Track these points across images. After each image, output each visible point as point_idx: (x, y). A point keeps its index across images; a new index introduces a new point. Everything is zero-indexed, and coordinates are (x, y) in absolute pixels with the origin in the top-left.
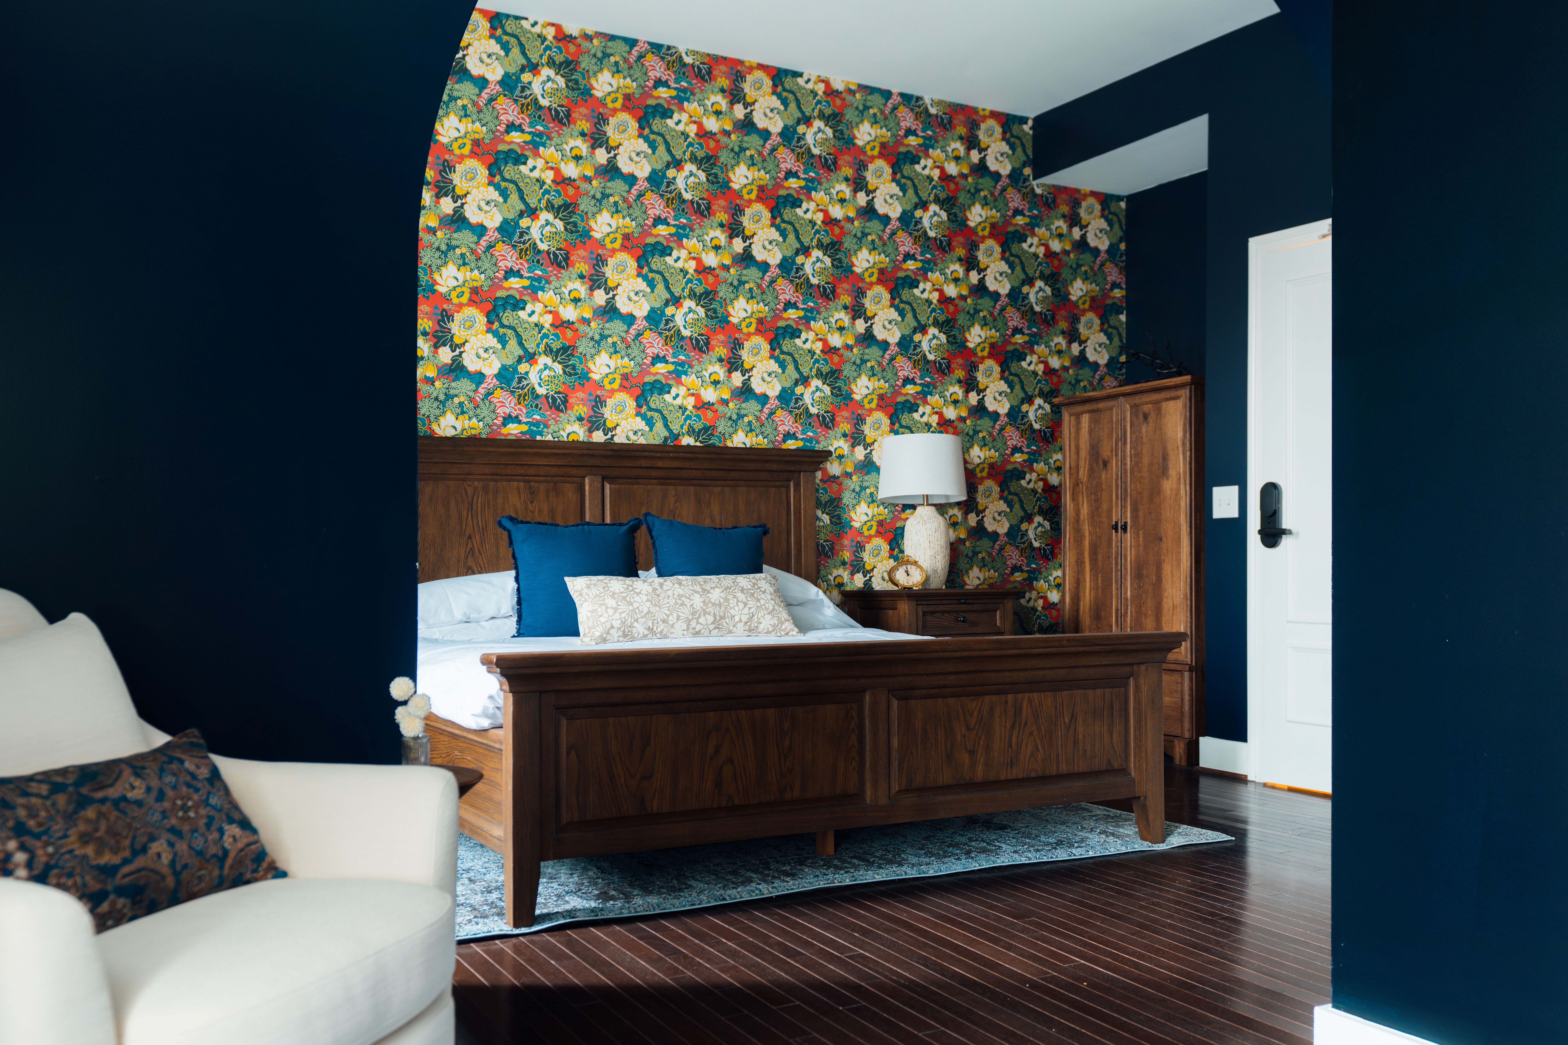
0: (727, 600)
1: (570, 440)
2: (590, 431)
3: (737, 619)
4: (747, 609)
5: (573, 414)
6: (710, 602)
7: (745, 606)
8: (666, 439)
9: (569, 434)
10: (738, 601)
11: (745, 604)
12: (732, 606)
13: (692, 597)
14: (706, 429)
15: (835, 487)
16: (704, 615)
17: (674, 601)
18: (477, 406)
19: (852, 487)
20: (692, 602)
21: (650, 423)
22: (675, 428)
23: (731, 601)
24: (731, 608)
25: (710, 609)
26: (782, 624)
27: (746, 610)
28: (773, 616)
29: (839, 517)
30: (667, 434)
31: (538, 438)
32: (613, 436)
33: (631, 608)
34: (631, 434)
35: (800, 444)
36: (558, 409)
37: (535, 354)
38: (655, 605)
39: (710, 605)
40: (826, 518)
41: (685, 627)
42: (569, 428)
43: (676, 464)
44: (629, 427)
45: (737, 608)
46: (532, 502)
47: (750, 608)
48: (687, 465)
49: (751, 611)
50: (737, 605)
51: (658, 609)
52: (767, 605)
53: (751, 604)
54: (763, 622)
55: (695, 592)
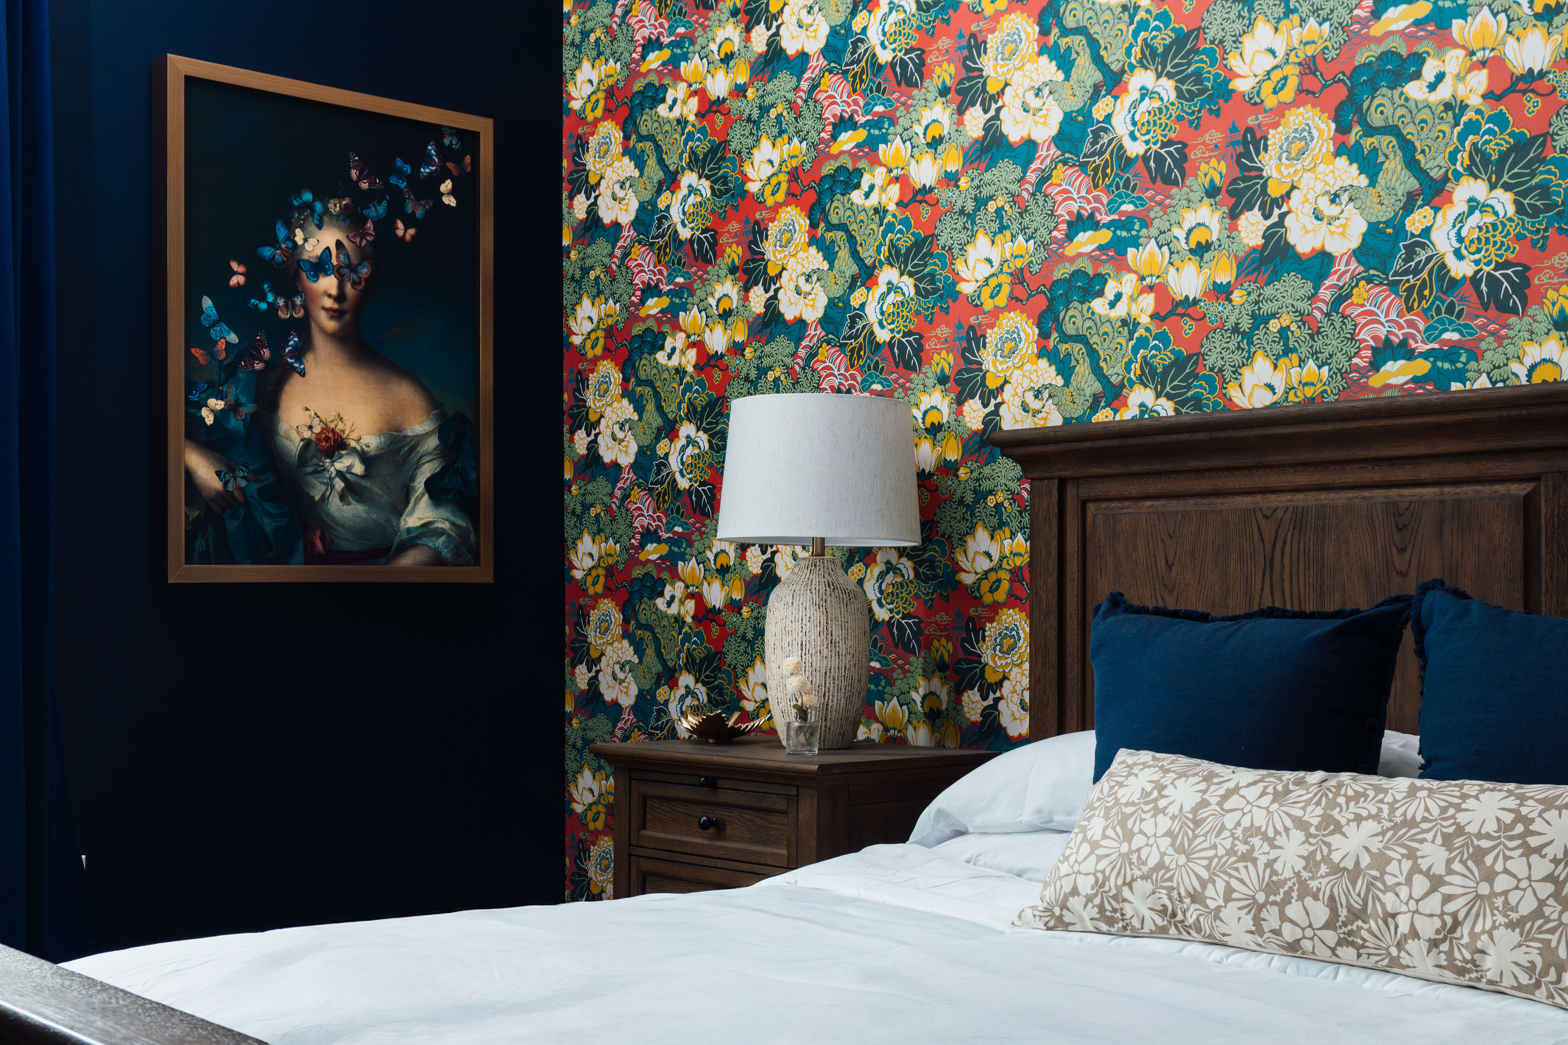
0: (1381, 861)
3: (1404, 924)
4: (1436, 898)
6: (1326, 860)
7: (1433, 890)
10: (1415, 869)
11: (1436, 882)
12: (1390, 880)
13: (1279, 841)
16: (1301, 898)
17: (1228, 844)
20: (1274, 854)
23: (1392, 868)
24: (1387, 889)
25: (1322, 883)
27: (1433, 903)
28: (1527, 938)
33: (1125, 848)
38: (1180, 850)
39: (1324, 869)
41: (1248, 922)
45: (1404, 892)
47: (1447, 899)
49: (1450, 907)
50: (1409, 881)
51: (1182, 859)
52: (1513, 898)
53: (1456, 884)
54: (1491, 950)
55: (1300, 824)
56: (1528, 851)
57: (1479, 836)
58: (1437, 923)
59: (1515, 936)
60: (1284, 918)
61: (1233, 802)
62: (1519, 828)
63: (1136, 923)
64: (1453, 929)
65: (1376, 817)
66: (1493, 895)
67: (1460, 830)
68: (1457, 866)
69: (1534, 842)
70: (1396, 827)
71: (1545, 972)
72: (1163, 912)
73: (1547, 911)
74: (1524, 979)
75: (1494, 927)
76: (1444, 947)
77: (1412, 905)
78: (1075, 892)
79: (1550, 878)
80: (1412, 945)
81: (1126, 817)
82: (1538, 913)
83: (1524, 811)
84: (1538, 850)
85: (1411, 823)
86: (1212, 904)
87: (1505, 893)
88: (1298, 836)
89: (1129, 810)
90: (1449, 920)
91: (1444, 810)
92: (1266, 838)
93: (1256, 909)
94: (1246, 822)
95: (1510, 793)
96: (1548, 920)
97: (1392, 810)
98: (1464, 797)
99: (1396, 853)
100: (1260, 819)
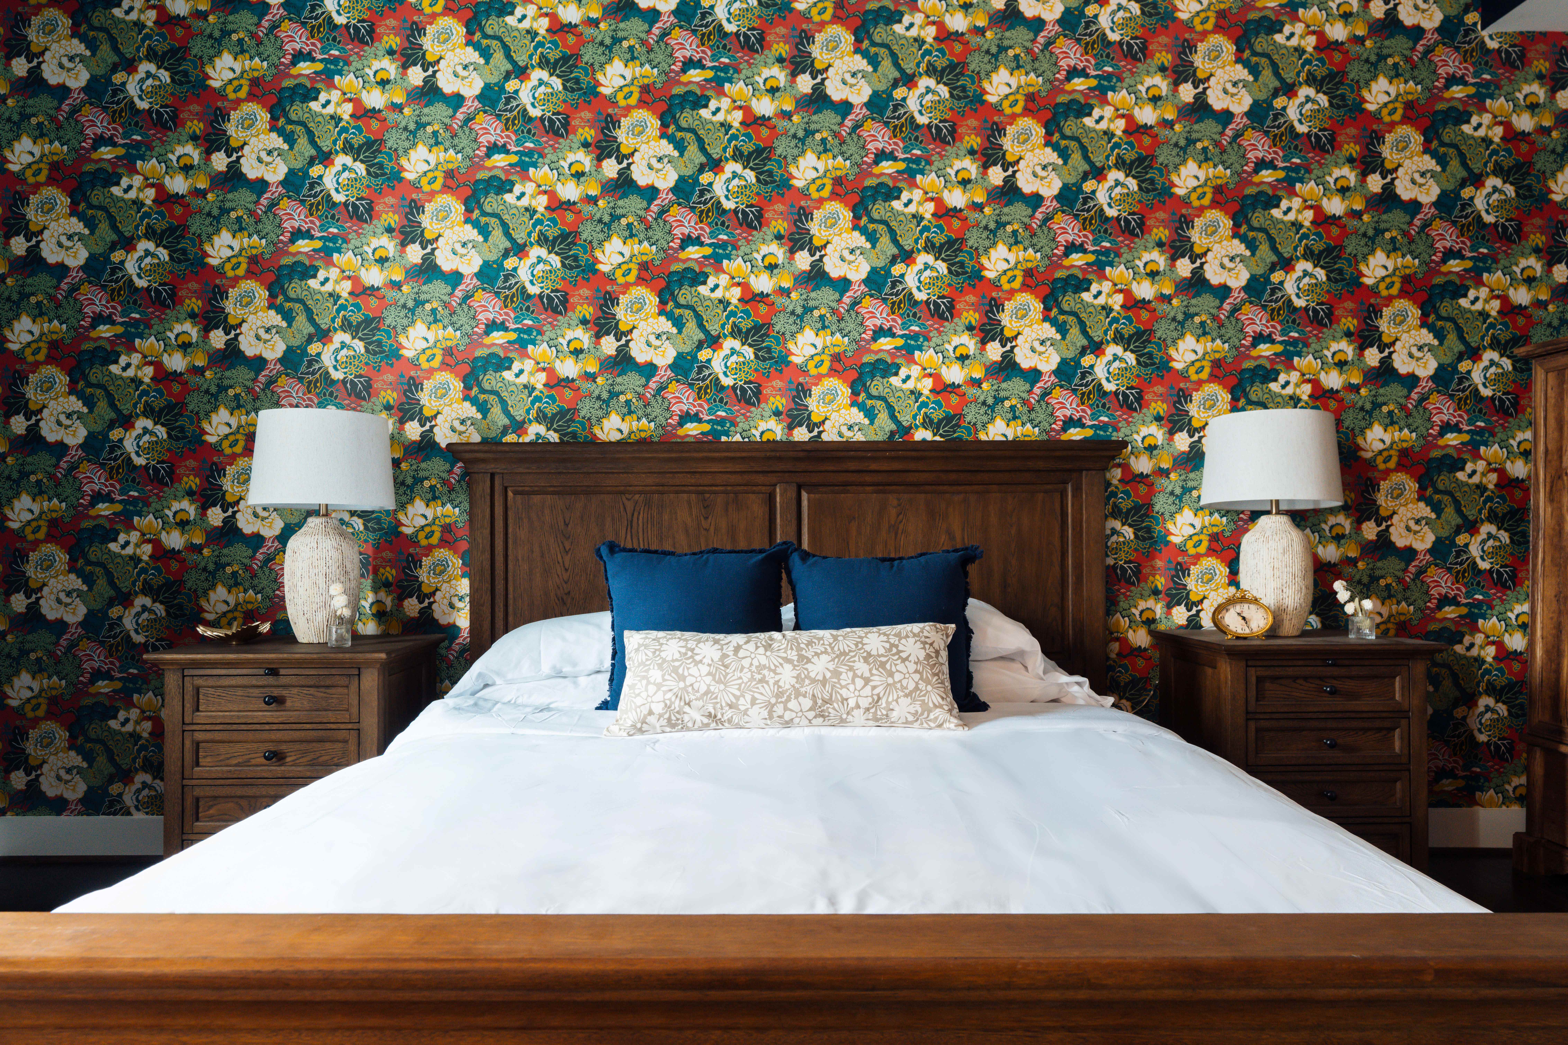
0: (836, 674)
1: (764, 439)
2: (790, 428)
3: (852, 703)
4: (868, 688)
5: (767, 408)
6: (808, 677)
7: (866, 684)
8: (892, 433)
9: (762, 433)
10: (855, 676)
11: (867, 681)
12: (843, 683)
13: (779, 670)
14: (948, 419)
15: (1143, 489)
16: (796, 698)
17: (749, 675)
18: (647, 404)
19: (1170, 488)
20: (778, 677)
21: (870, 414)
22: (905, 419)
23: (843, 676)
24: (842, 687)
25: (808, 688)
26: (929, 712)
27: (867, 691)
28: (915, 700)
29: (1149, 530)
30: (893, 427)
31: (724, 439)
32: (820, 433)
33: (682, 685)
34: (844, 429)
35: (1089, 433)
36: (749, 403)
37: (719, 337)
38: (720, 682)
39: (807, 682)
40: (1128, 532)
41: (765, 714)
42: (763, 426)
43: (896, 466)
44: (842, 421)
45: (851, 687)
46: (706, 518)
47: (874, 688)
48: (912, 466)
49: (876, 691)
50: (853, 682)
51: (722, 687)
52: (904, 683)
53: (877, 680)
54: (897, 708)
55: (788, 661)
56: (904, 660)
59: (909, 700)
60: (786, 709)
61: (741, 653)
63: (690, 725)
64: (877, 701)
65: (825, 652)
66: (895, 683)
67: (869, 654)
71: (922, 714)
72: (710, 715)
73: (920, 687)
74: (911, 719)
75: (898, 698)
76: (873, 710)
77: (856, 693)
78: (651, 713)
79: (916, 671)
80: (856, 712)
82: (917, 688)
84: (907, 659)
85: (844, 654)
86: (742, 708)
87: (900, 681)
88: (788, 667)
89: (677, 664)
90: (875, 698)
91: (857, 645)
92: (770, 670)
93: (770, 707)
94: (755, 663)
95: (882, 633)
96: (921, 691)
97: (832, 649)
98: (863, 638)
99: (843, 669)
100: (764, 661)
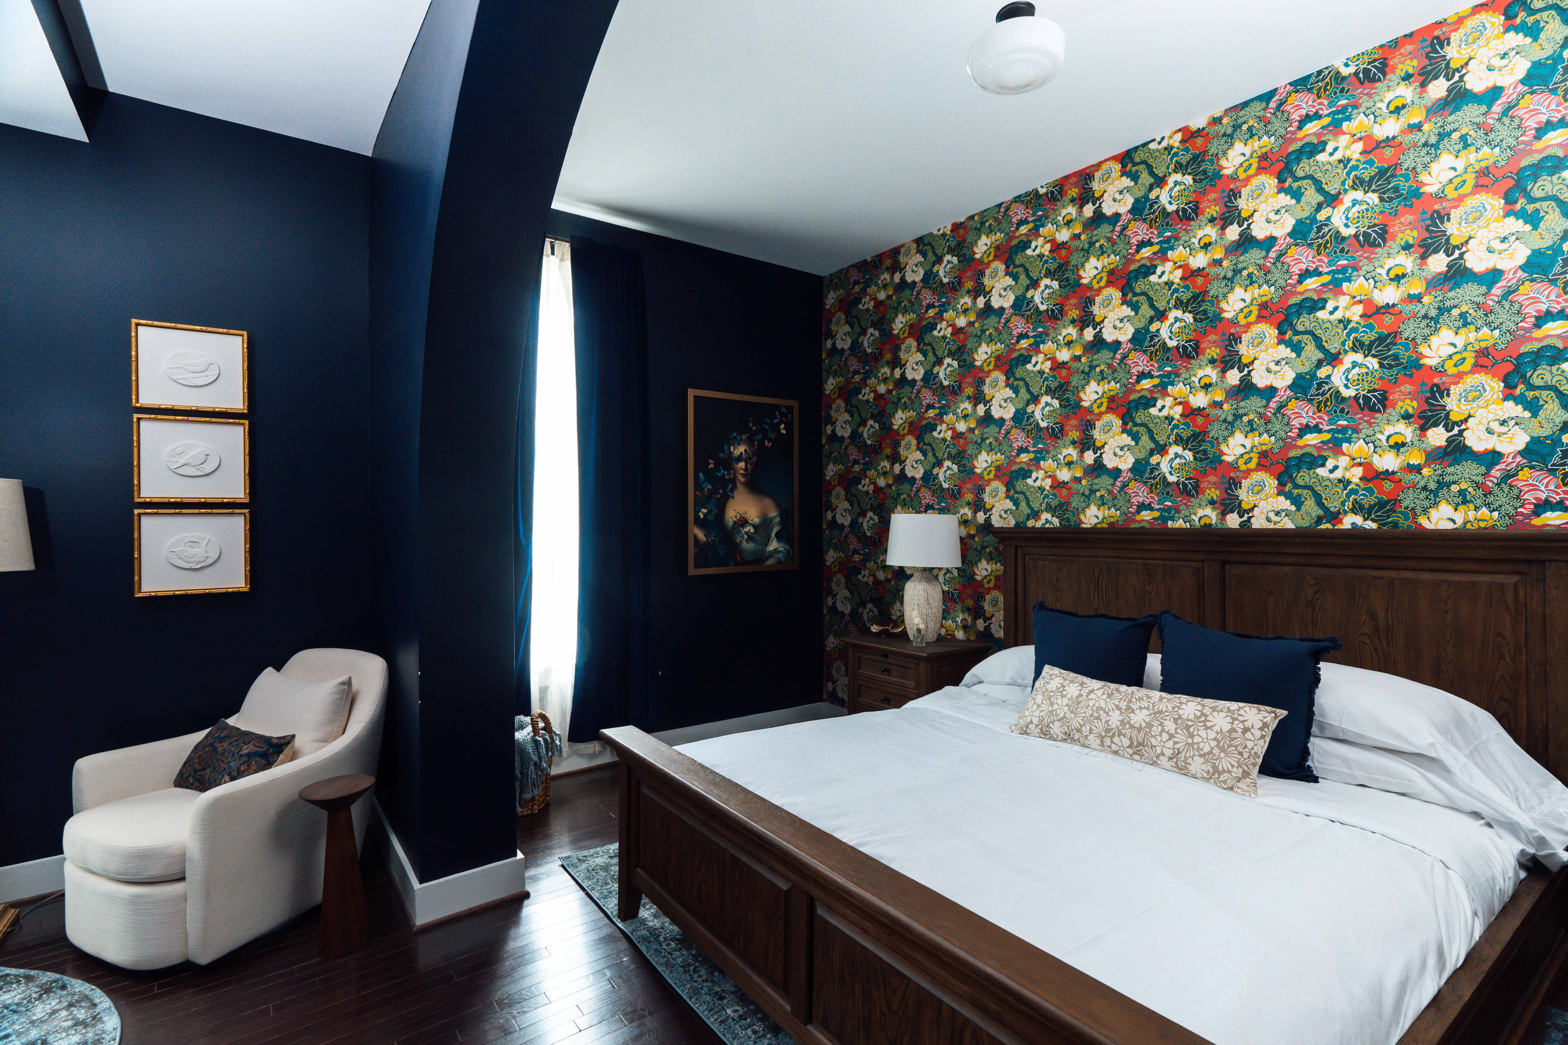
0: (1149, 725)
3: (1159, 750)
6: (1129, 723)
7: (1170, 739)
10: (1163, 730)
11: (1171, 736)
13: (1110, 713)
16: (1119, 736)
17: (1090, 712)
20: (1108, 718)
23: (1154, 729)
24: (1152, 736)
25: (1127, 731)
26: (1220, 774)
27: (1170, 744)
28: (1207, 761)
33: (1050, 709)
38: (1072, 712)
39: (1128, 726)
41: (1098, 741)
45: (1159, 738)
47: (1175, 743)
49: (1177, 746)
50: (1161, 735)
51: (1073, 716)
52: (1201, 746)
53: (1179, 738)
54: (1193, 763)
55: (1118, 708)
56: (1207, 728)
57: (1188, 720)
58: (1172, 751)
59: (1202, 760)
60: (1112, 742)
61: (1092, 696)
62: (1203, 718)
63: (1055, 736)
64: (1178, 754)
65: (1148, 708)
66: (1193, 743)
67: (1180, 717)
68: (1179, 731)
69: (1209, 724)
70: (1155, 713)
71: (1213, 774)
72: (1065, 733)
73: (1214, 752)
74: (1205, 775)
75: (1194, 755)
76: (1175, 760)
77: (1162, 744)
78: (1031, 722)
79: (1215, 739)
80: (1161, 758)
81: (1050, 697)
82: (1211, 752)
83: (1204, 711)
84: (1210, 728)
85: (1161, 712)
86: (1085, 734)
87: (1198, 743)
88: (1117, 712)
89: (1052, 694)
90: (1176, 751)
91: (1173, 708)
92: (1105, 712)
93: (1102, 738)
94: (1097, 705)
95: (1199, 703)
96: (1215, 755)
97: (1154, 706)
98: (1181, 703)
99: (1155, 723)
100: (1103, 704)
